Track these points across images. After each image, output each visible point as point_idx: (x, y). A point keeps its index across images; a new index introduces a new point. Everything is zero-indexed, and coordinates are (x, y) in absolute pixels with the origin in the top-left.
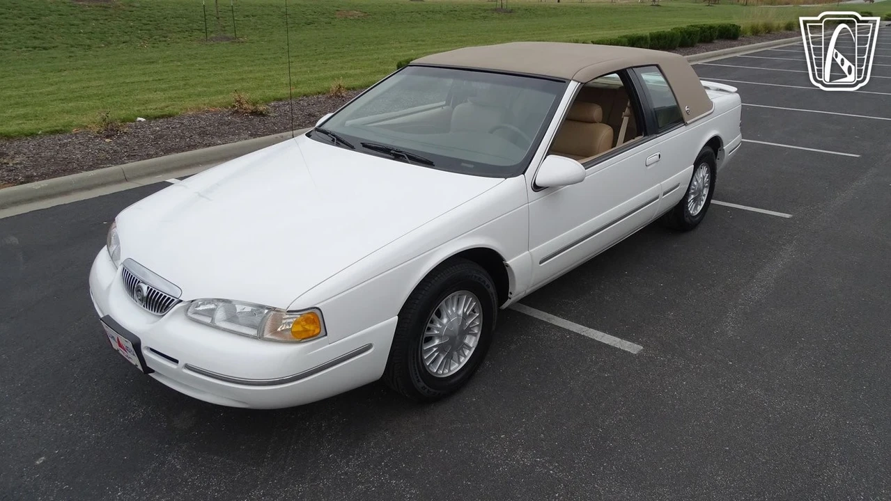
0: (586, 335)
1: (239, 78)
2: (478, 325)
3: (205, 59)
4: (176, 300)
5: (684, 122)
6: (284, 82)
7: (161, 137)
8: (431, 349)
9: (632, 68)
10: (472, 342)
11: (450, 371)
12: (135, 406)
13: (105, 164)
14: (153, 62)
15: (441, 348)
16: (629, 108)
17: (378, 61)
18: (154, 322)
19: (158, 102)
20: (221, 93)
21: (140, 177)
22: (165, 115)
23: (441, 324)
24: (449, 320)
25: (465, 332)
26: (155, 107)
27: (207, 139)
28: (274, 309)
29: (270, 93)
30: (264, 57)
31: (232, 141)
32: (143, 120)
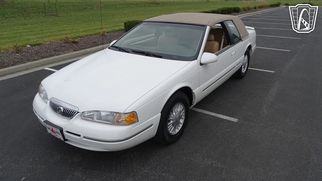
0: (217, 116)
1: (63, 29)
2: (184, 115)
3: (47, 23)
4: (76, 112)
5: (241, 40)
6: (81, 31)
7: (39, 52)
8: (170, 125)
9: (225, 21)
10: (182, 121)
11: (175, 132)
12: (56, 155)
13: (19, 63)
14: (26, 25)
15: (173, 124)
16: (224, 35)
17: (114, 22)
18: (68, 121)
19: (34, 39)
20: (57, 35)
21: (33, 68)
22: (38, 44)
23: (173, 115)
24: (176, 113)
25: (180, 118)
26: (33, 41)
27: (57, 53)
28: (118, 113)
29: (77, 35)
30: (70, 21)
31: (67, 53)
32: (29, 46)
